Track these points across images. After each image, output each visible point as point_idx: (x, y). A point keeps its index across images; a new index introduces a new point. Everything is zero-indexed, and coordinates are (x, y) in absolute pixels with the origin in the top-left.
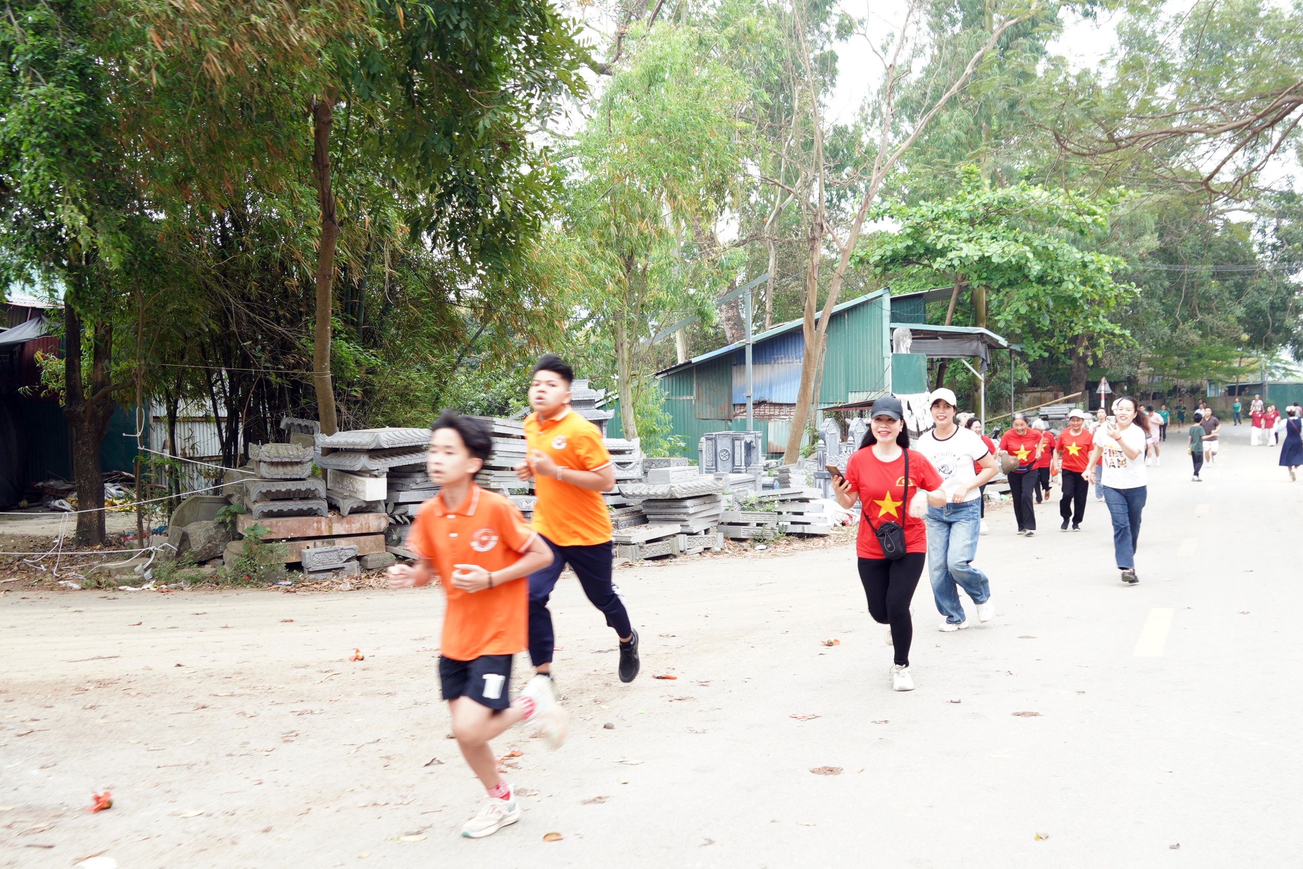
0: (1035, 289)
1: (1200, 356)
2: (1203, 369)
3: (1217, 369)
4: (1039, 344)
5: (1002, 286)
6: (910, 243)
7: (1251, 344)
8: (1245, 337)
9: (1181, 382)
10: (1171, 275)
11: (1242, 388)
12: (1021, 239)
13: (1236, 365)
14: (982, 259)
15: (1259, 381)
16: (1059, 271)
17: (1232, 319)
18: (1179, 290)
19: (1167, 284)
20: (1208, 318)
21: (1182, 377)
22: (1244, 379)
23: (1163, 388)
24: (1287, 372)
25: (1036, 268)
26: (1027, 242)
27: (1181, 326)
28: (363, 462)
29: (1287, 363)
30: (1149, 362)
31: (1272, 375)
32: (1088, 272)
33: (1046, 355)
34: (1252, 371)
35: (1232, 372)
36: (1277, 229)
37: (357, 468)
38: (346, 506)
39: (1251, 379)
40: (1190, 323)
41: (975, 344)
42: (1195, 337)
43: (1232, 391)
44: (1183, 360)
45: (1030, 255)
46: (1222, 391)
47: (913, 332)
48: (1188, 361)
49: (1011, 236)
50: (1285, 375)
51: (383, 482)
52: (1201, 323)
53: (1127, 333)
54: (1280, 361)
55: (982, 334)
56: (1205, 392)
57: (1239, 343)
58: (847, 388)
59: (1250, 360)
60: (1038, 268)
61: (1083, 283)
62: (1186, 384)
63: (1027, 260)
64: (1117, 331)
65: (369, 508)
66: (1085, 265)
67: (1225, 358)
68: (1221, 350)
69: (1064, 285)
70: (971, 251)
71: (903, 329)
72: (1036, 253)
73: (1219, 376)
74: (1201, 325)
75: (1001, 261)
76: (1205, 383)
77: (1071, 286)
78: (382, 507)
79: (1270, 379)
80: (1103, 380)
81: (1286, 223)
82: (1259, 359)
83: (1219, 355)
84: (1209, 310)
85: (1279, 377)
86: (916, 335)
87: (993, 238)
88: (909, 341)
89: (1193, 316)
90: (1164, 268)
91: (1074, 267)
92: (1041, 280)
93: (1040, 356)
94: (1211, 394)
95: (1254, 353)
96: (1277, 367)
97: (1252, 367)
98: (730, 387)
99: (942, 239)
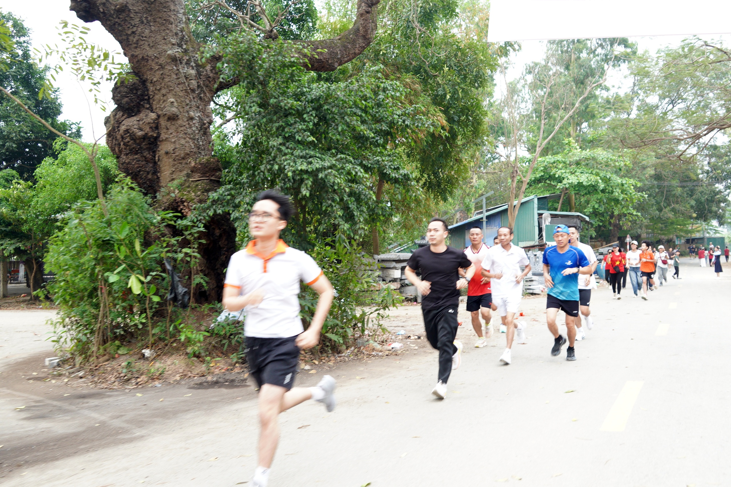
0: (600, 195)
1: (672, 223)
2: (673, 230)
3: (681, 230)
4: (597, 219)
5: (586, 194)
6: (543, 174)
7: (697, 218)
8: (695, 215)
9: (663, 236)
10: (659, 187)
11: (693, 240)
12: (594, 172)
13: (690, 228)
14: (579, 183)
15: (702, 236)
16: (611, 187)
17: (688, 206)
18: (663, 192)
19: (657, 190)
20: (677, 206)
21: (663, 234)
22: (694, 236)
23: (654, 240)
24: (716, 232)
25: (602, 186)
26: (597, 174)
27: (664, 210)
28: (394, 264)
29: (716, 227)
30: (647, 227)
31: (708, 233)
32: (624, 188)
33: (601, 224)
34: (698, 231)
35: (687, 232)
36: (709, 163)
37: (392, 266)
38: (388, 279)
39: (698, 235)
40: (668, 208)
41: (575, 220)
42: (671, 215)
43: (688, 241)
44: (663, 226)
45: (600, 181)
46: (683, 241)
47: (551, 214)
48: (666, 226)
49: (590, 171)
50: (715, 233)
51: (399, 271)
52: (673, 208)
53: (639, 214)
54: (712, 226)
55: (578, 216)
56: (674, 242)
57: (691, 217)
58: (518, 239)
59: (697, 225)
60: (603, 186)
61: (622, 193)
62: (665, 238)
63: (598, 182)
64: (635, 213)
65: (394, 280)
66: (623, 185)
67: (685, 225)
68: (683, 221)
69: (614, 194)
70: (573, 180)
71: (546, 214)
72: (601, 179)
73: (682, 234)
74: (673, 210)
75: (588, 184)
76: (675, 237)
77: (617, 194)
78: (398, 280)
79: (707, 235)
80: (628, 236)
81: (713, 160)
82: (701, 225)
83: (681, 223)
84: (677, 203)
85: (712, 234)
86: (553, 216)
87: (582, 173)
88: (549, 219)
89: (669, 205)
90: (655, 182)
91: (618, 185)
92: (603, 191)
93: (599, 225)
94: (677, 242)
95: (699, 222)
96: (711, 229)
97: (698, 229)
98: (464, 239)
99: (558, 172)
